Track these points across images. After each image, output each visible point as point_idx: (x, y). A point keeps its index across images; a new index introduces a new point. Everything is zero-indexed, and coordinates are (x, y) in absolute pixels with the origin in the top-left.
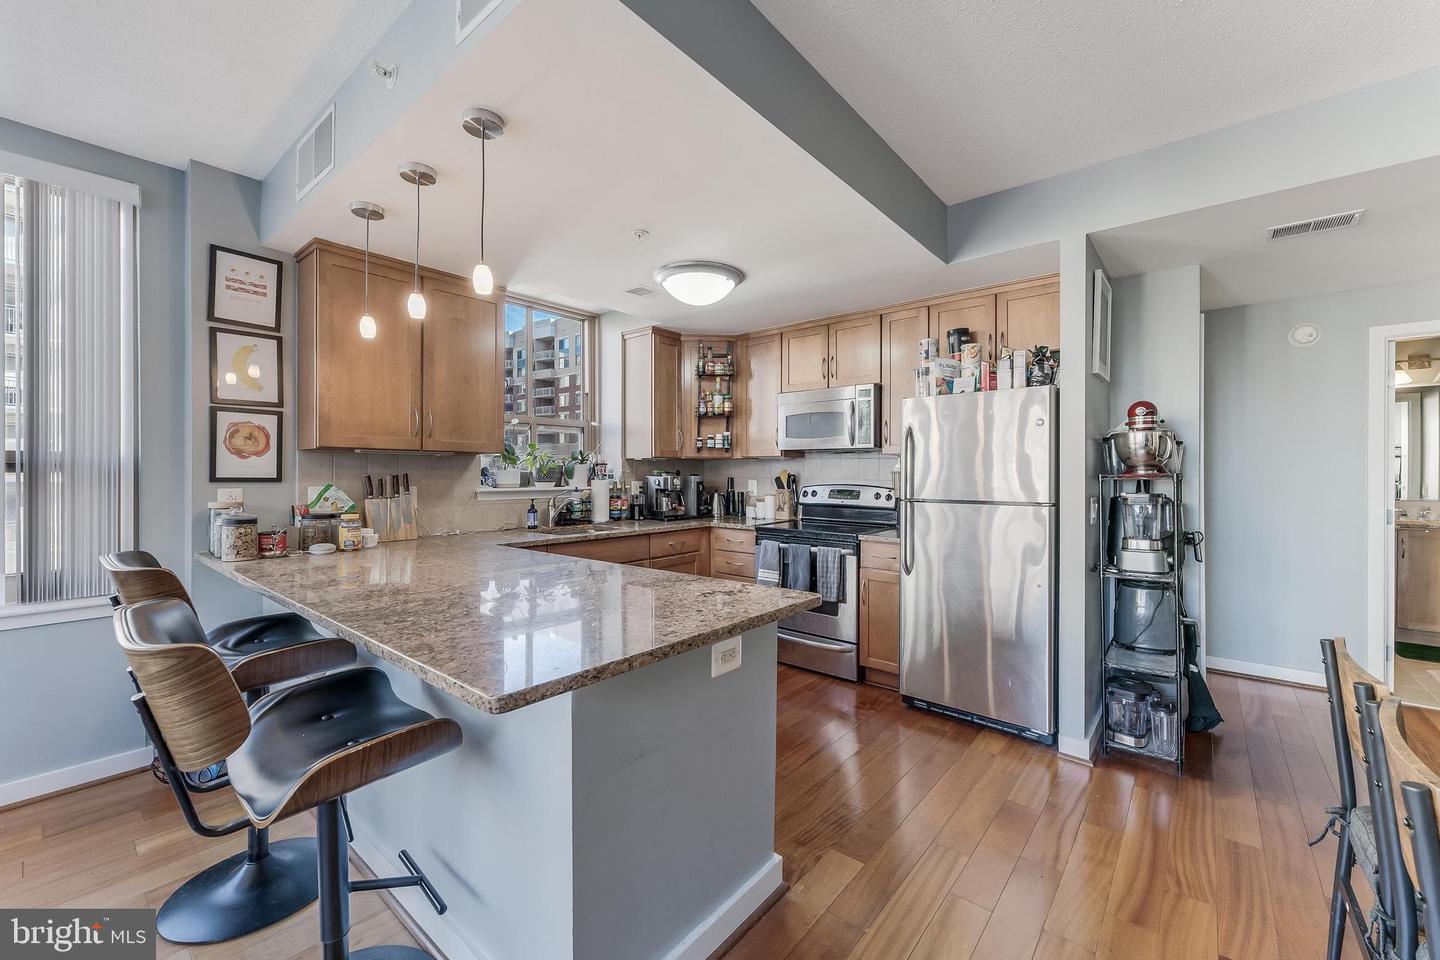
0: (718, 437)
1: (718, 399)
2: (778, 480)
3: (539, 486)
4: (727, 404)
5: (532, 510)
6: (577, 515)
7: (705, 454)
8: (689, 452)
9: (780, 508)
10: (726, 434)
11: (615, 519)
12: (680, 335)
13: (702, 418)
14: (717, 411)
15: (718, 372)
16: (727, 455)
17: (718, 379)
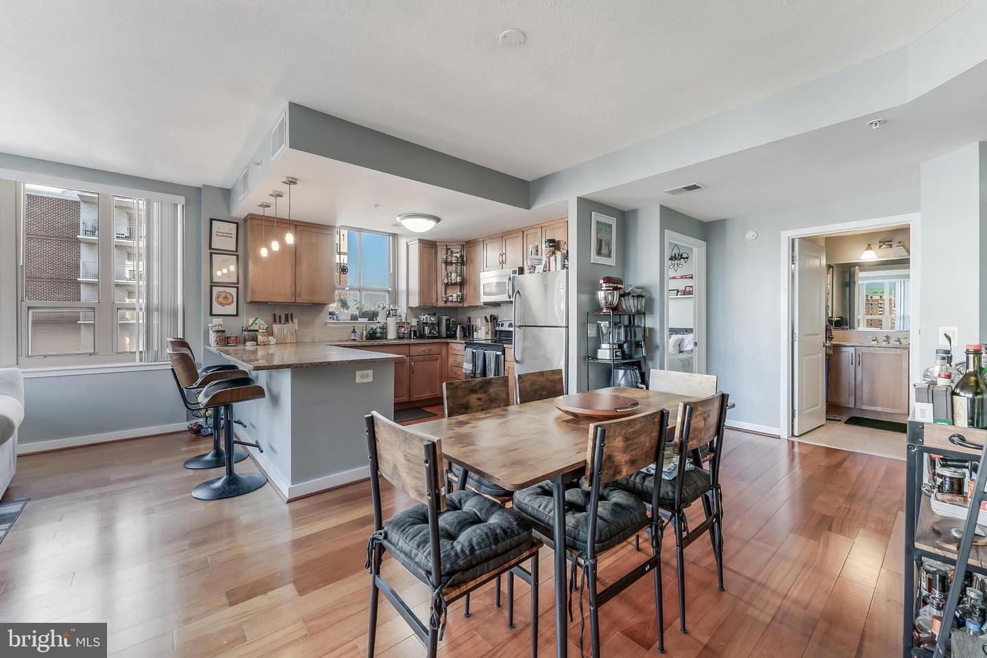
0: (454, 294)
1: (454, 275)
2: (486, 317)
3: (360, 320)
4: (458, 278)
5: (354, 331)
6: (379, 335)
7: (449, 304)
8: (441, 304)
9: (487, 333)
10: (459, 293)
11: (399, 338)
12: (436, 242)
13: (447, 285)
14: (453, 282)
15: (454, 261)
16: (460, 305)
17: (454, 265)
